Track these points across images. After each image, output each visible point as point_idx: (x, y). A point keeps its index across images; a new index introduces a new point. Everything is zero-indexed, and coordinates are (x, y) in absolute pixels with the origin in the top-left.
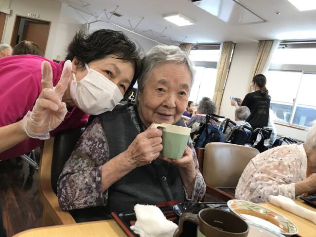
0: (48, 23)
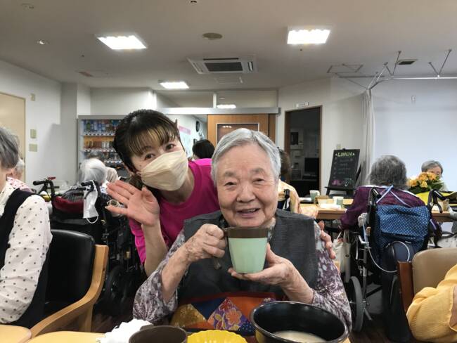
0: (318, 108)
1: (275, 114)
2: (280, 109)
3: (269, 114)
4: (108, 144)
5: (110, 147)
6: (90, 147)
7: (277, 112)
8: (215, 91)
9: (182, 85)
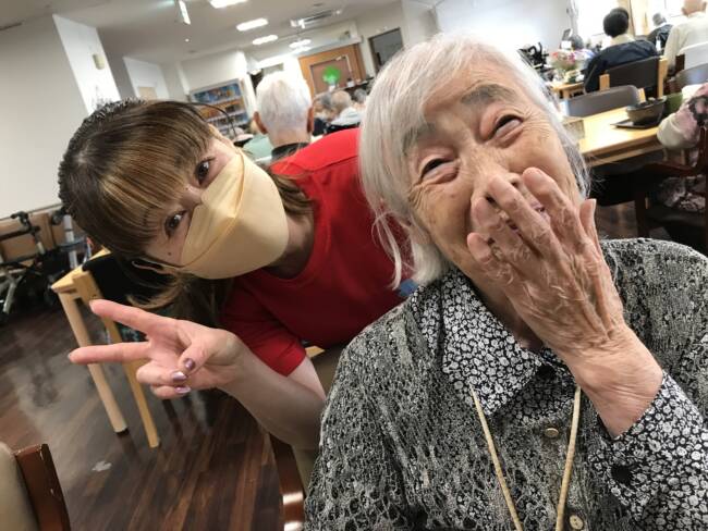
0: (397, 30)
1: (359, 44)
2: (362, 37)
3: (354, 44)
7: (360, 41)
9: (273, 38)
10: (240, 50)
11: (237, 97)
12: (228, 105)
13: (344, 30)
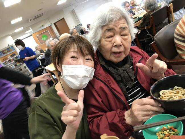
0: (63, 18)
1: (51, 26)
2: (51, 24)
3: (49, 26)
4: (10, 57)
5: (11, 57)
6: (4, 61)
7: (51, 25)
8: (30, 26)
9: (21, 28)
10: (10, 35)
11: (14, 51)
12: (11, 55)
13: (42, 25)
